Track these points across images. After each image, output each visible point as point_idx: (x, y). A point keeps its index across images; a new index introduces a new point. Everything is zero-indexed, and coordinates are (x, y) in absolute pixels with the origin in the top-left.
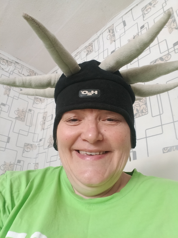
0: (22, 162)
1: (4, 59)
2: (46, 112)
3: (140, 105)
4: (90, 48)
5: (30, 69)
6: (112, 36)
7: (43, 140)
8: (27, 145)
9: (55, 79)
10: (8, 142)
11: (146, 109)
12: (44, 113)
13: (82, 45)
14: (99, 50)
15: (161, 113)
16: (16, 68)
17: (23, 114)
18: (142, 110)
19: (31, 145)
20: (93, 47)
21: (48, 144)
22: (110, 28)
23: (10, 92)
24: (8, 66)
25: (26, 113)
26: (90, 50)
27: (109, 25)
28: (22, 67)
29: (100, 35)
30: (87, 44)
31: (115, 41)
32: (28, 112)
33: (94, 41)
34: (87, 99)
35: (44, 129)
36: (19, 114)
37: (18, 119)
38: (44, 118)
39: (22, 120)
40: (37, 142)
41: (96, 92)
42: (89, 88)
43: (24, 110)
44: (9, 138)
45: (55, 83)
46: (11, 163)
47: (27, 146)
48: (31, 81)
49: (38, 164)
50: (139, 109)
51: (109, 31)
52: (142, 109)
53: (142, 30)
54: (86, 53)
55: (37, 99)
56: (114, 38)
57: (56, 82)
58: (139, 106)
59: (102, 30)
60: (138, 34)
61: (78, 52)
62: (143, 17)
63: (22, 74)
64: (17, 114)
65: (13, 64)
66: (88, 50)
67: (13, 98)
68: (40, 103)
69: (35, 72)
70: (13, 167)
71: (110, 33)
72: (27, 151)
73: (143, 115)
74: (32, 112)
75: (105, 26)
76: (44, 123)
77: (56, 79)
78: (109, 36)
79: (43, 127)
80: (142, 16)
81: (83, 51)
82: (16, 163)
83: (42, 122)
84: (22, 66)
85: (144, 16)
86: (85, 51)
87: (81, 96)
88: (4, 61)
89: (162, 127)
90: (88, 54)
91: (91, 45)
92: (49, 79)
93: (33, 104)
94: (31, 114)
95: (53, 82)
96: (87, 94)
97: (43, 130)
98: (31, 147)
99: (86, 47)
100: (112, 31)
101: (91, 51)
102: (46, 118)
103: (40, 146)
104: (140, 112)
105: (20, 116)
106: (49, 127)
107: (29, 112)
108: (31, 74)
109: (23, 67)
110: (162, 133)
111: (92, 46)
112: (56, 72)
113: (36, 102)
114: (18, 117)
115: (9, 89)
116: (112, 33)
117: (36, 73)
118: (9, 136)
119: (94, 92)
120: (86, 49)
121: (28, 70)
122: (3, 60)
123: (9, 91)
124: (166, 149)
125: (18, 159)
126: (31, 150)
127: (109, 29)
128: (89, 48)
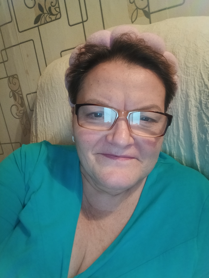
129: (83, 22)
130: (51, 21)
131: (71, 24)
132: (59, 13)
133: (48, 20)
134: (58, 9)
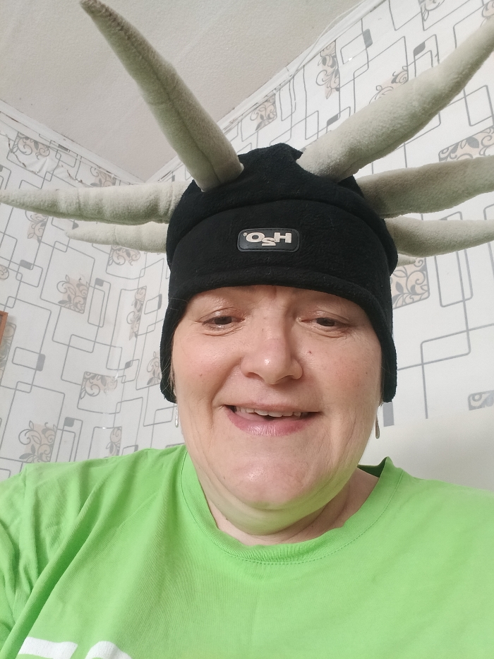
0: (77, 424)
1: (27, 138)
2: (144, 288)
3: (409, 274)
4: (268, 110)
5: (100, 167)
6: (333, 73)
7: (135, 364)
8: (90, 378)
9: (171, 196)
10: (39, 367)
11: (425, 282)
12: (138, 289)
13: (247, 99)
14: (292, 113)
15: (467, 295)
16: (61, 163)
17: (81, 292)
18: (413, 287)
19: (103, 378)
20: (275, 107)
21: (149, 376)
22: (327, 52)
23: (44, 230)
24: (39, 157)
25: (88, 289)
26: (269, 115)
27: (323, 42)
28: (78, 162)
29: (298, 71)
30: (259, 97)
31: (338, 89)
32: (94, 288)
33: (279, 89)
34: (260, 255)
35: (136, 336)
36: (69, 292)
37: (68, 306)
38: (139, 305)
39: (77, 308)
40: (117, 370)
41: (288, 238)
42: (268, 225)
43: (83, 282)
44: (42, 358)
45: (168, 209)
46: (48, 425)
47: (91, 381)
48: (101, 200)
49: (119, 428)
50: (404, 285)
51: (324, 61)
52: (414, 283)
53: (417, 57)
54: (255, 124)
55: (118, 252)
56: (337, 80)
57: (172, 207)
58: (404, 275)
59: (302, 56)
60: (405, 68)
61: (234, 120)
62: (423, 20)
63: (77, 181)
64: (63, 290)
65: (53, 153)
66: (263, 113)
67: (54, 247)
68: (127, 262)
69: (113, 176)
70: (53, 437)
71: (326, 67)
72: (91, 395)
73: (415, 300)
74: (106, 286)
75: (312, 46)
76: (139, 319)
77: (174, 198)
78: (322, 75)
79: (135, 330)
80: (420, 17)
81: (250, 115)
82: (61, 426)
83: (132, 314)
84: (79, 157)
85: (425, 18)
86: (254, 116)
87: (243, 247)
88: (28, 142)
89: (468, 335)
90: (263, 125)
91: (270, 99)
92: (152, 197)
93: (108, 264)
94: (103, 293)
95: (162, 206)
96: (261, 242)
97: (134, 338)
98: (102, 382)
99: (255, 107)
100: (330, 60)
101: (271, 116)
102: (142, 305)
103: (128, 379)
104: (405, 291)
105: (73, 297)
106: (151, 328)
107: (97, 286)
108: (103, 181)
109: (79, 159)
110: (467, 351)
111: (274, 103)
112: (171, 176)
113: (115, 259)
114: (66, 299)
115: (41, 221)
116: (332, 66)
117: (115, 179)
118: (42, 353)
119: (283, 237)
120: (256, 111)
121: (93, 169)
122: (24, 140)
123: (43, 228)
124: (477, 397)
125: (65, 415)
126: (102, 392)
127: (323, 54)
128: (266, 109)
129: (464, 301)
130: (413, 302)
131: (444, 304)
132: (426, 291)
133: (408, 300)
134: (426, 288)
